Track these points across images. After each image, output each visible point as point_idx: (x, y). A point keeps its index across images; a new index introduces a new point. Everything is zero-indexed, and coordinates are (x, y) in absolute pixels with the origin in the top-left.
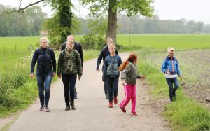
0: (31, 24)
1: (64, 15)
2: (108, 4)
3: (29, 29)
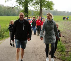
0: (17, 12)
1: (26, 9)
2: (40, 6)
3: (16, 14)
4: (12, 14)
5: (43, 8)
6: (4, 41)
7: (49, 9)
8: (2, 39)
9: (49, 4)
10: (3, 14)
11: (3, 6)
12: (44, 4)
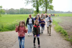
1: (37, 10)
3: (31, 13)
7: (51, 10)
9: (51, 7)
10: (24, 13)
11: (23, 8)
12: (48, 7)
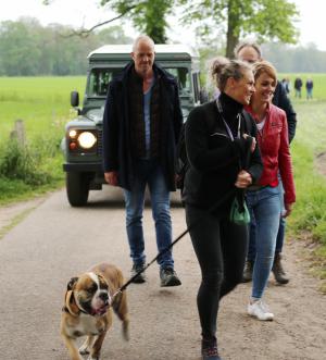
4: (81, 64)
5: (244, 36)
6: (41, 203)
8: (35, 194)
9: (277, 10)
10: (36, 66)
11: (33, 23)
12: (250, 13)
